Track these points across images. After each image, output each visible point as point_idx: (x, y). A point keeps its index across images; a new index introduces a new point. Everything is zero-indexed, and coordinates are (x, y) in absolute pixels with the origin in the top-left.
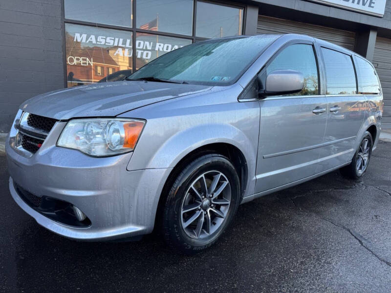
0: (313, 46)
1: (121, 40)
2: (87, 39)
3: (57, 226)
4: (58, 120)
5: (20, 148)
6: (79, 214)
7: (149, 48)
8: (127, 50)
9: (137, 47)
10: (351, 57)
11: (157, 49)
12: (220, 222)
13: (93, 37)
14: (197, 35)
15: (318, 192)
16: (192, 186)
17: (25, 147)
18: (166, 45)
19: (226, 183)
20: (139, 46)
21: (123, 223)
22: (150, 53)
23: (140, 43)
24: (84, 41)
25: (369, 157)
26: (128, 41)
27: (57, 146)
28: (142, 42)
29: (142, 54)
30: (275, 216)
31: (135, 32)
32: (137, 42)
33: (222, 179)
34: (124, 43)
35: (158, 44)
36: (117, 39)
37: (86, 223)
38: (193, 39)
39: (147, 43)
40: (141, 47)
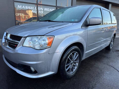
0: (100, 9)
1: (33, 7)
3: (25, 74)
5: (8, 46)
6: (33, 69)
7: (42, 10)
8: (35, 11)
9: (38, 10)
10: (109, 12)
11: (45, 10)
12: (76, 68)
13: (24, 6)
14: (58, 5)
15: (100, 55)
16: (68, 57)
17: (9, 46)
18: (48, 9)
19: (78, 55)
20: (39, 9)
22: (43, 12)
23: (39, 8)
24: (21, 8)
25: (113, 43)
26: (35, 8)
27: (23, 46)
28: (40, 8)
29: (40, 12)
30: (90, 64)
31: (37, 5)
32: (38, 8)
33: (77, 54)
34: (34, 8)
35: (45, 9)
36: (32, 7)
37: (35, 72)
38: (56, 7)
39: (42, 8)
40: (40, 10)
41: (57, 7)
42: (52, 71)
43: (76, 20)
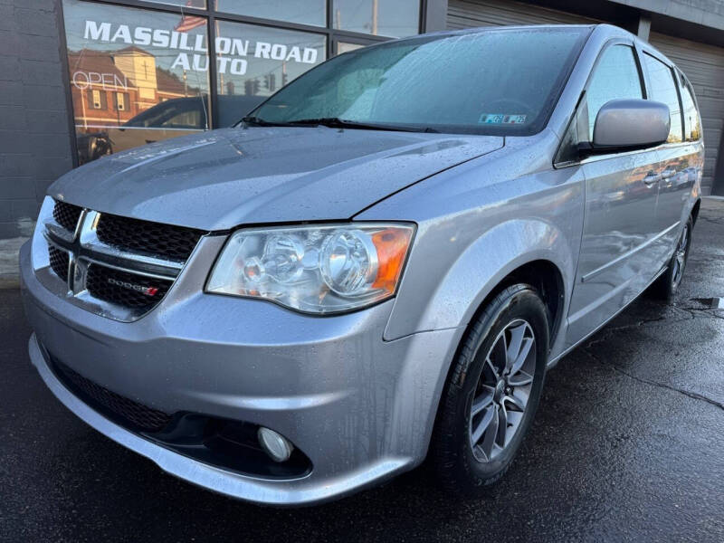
0: (633, 49)
1: (185, 36)
2: (112, 34)
3: (222, 476)
4: (205, 232)
5: (84, 295)
6: (276, 444)
7: (243, 53)
8: (197, 58)
9: (218, 50)
10: (672, 69)
11: (257, 55)
13: (124, 29)
14: (338, 25)
16: (487, 358)
18: (276, 47)
19: (531, 341)
20: (222, 47)
21: (372, 456)
22: (244, 63)
23: (223, 43)
24: (106, 37)
25: (685, 257)
26: (200, 38)
27: (206, 293)
28: (228, 41)
29: (229, 64)
30: (580, 391)
31: (211, 18)
32: (218, 41)
33: (527, 334)
34: (191, 42)
35: (259, 45)
36: (175, 35)
37: (297, 466)
38: (328, 35)
39: (238, 42)
40: (226, 51)
41: (331, 37)
42: (398, 454)
43: (516, 119)
